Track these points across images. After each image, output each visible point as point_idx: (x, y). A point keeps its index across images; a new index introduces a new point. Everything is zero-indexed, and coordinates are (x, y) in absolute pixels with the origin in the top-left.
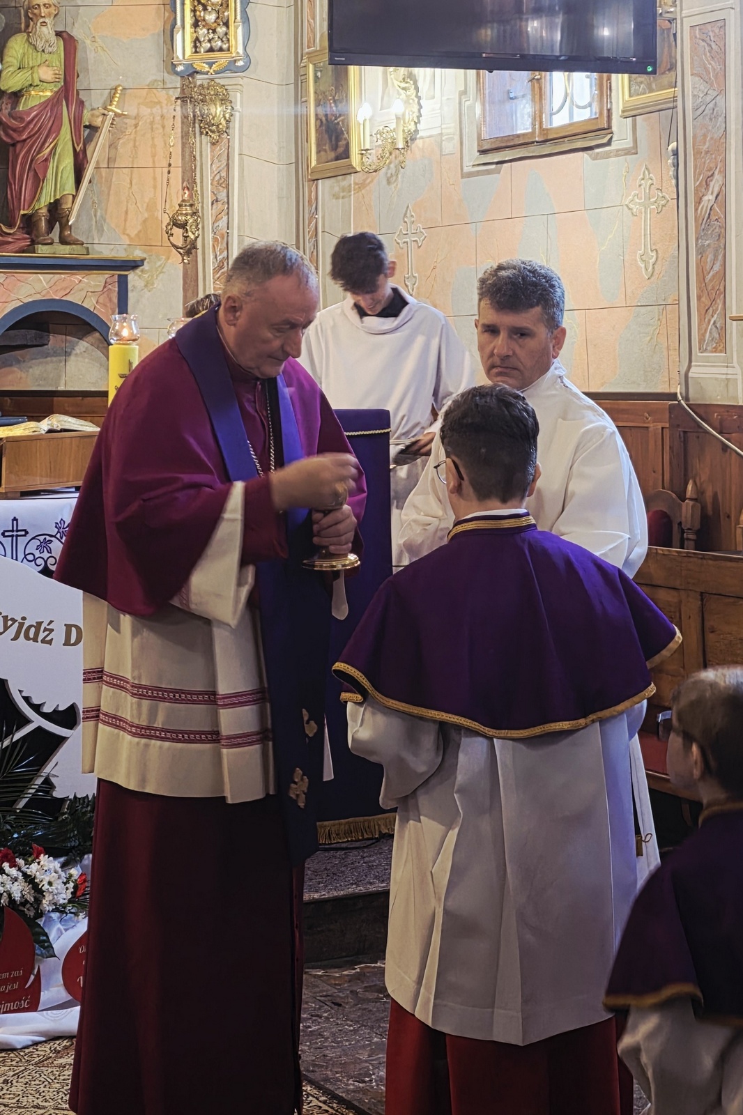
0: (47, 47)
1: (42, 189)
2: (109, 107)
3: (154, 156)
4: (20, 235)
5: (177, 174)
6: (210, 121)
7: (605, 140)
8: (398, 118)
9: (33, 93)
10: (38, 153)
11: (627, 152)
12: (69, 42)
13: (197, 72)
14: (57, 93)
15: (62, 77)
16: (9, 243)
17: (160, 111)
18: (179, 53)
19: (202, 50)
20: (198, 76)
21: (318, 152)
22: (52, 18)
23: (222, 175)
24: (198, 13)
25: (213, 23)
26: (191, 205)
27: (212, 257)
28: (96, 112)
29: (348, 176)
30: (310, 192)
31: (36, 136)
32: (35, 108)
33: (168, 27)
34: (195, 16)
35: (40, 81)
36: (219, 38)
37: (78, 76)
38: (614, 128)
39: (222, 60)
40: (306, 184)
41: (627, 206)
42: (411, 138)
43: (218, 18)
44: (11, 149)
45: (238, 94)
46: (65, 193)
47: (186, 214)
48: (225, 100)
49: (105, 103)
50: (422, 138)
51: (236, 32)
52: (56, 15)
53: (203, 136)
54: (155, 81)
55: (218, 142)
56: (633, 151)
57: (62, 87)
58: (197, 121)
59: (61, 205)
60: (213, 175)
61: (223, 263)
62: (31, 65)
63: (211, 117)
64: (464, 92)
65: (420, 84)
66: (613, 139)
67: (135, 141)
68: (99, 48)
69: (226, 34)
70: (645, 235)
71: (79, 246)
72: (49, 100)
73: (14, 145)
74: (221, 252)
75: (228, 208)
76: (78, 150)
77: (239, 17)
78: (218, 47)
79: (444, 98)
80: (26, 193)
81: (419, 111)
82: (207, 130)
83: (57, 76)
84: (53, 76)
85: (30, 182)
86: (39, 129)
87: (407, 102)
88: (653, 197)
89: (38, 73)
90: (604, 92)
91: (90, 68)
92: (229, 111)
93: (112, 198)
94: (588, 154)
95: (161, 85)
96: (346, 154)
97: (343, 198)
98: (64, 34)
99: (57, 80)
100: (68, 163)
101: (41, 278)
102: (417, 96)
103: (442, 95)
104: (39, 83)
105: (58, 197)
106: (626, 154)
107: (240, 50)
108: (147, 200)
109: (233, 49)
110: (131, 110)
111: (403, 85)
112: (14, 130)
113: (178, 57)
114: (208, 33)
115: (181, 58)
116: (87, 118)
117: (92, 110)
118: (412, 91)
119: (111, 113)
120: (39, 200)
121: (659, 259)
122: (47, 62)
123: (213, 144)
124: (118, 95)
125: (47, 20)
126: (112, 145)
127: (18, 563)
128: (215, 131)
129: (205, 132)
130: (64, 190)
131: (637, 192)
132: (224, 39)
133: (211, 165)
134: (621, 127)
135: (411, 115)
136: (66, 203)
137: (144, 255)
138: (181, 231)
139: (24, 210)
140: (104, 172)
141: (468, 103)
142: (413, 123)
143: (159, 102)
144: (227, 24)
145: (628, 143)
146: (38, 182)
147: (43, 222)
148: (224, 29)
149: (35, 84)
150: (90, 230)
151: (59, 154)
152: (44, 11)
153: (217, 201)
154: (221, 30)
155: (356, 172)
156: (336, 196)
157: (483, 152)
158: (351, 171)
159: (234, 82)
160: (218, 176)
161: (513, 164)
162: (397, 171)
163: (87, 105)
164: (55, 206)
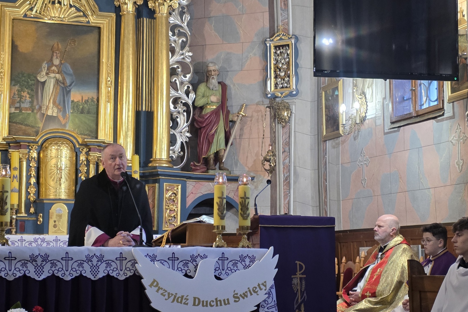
0: (214, 88)
1: (211, 147)
2: (240, 113)
3: (258, 133)
4: (202, 166)
5: (268, 141)
6: (282, 117)
7: (441, 114)
8: (357, 111)
9: (208, 107)
10: (210, 132)
12: (224, 86)
13: (277, 97)
14: (218, 107)
15: (221, 100)
16: (198, 169)
17: (261, 114)
18: (269, 89)
19: (279, 88)
20: (277, 99)
21: (326, 129)
22: (217, 76)
23: (287, 140)
24: (277, 72)
25: (283, 76)
26: (273, 152)
27: (282, 176)
28: (235, 115)
29: (339, 138)
30: (323, 147)
31: (209, 125)
32: (209, 113)
33: (265, 79)
34: (276, 73)
35: (211, 102)
36: (286, 82)
37: (227, 100)
38: (445, 108)
39: (286, 91)
40: (322, 143)
41: (451, 141)
42: (363, 120)
43: (285, 74)
44: (199, 130)
45: (294, 106)
46: (221, 148)
47: (270, 156)
48: (288, 108)
49: (238, 111)
50: (368, 119)
51: (292, 80)
52: (218, 75)
53: (279, 124)
54: (259, 101)
55: (285, 126)
56: (452, 117)
57: (220, 104)
58: (276, 118)
59: (219, 154)
60: (283, 141)
61: (287, 178)
62: (207, 95)
63: (282, 116)
64: (385, 98)
65: (367, 96)
66: (445, 113)
67: (251, 127)
68: (236, 88)
69: (289, 81)
70: (458, 153)
71: (227, 171)
72: (215, 110)
73: (200, 129)
74: (286, 173)
75: (289, 154)
76: (227, 130)
77: (294, 73)
78: (285, 86)
80: (205, 149)
81: (367, 107)
82: (281, 121)
83: (218, 100)
84: (217, 100)
85: (206, 144)
86: (211, 121)
87: (361, 104)
88: (461, 137)
89: (210, 98)
90: (440, 90)
91: (232, 97)
92: (290, 113)
93: (241, 151)
94: (435, 120)
95: (261, 103)
96: (338, 129)
97: (337, 147)
98: (222, 83)
99: (218, 102)
100: (222, 136)
101: (211, 184)
102: (366, 101)
103: (376, 100)
104: (211, 103)
105: (218, 150)
106: (450, 119)
107: (294, 87)
108: (255, 152)
109: (291, 87)
110: (249, 114)
111: (360, 97)
112: (200, 122)
113: (268, 91)
114: (281, 80)
115: (269, 91)
116: (231, 118)
117: (233, 114)
118: (364, 99)
119: (240, 115)
120: (210, 151)
121: (464, 163)
122: (214, 94)
123: (283, 127)
124: (243, 108)
125: (214, 77)
126: (241, 129)
127: (175, 271)
128: (285, 122)
129: (280, 122)
130: (220, 147)
131: (455, 135)
132: (288, 83)
133: (282, 136)
134: (448, 107)
135: (363, 110)
136: (222, 153)
137: (254, 175)
138: (269, 163)
139: (204, 156)
140: (238, 140)
141: (386, 103)
142: (364, 113)
143: (261, 111)
144: (289, 77)
145: (451, 114)
146: (210, 143)
147: (212, 161)
148: (288, 79)
149: (209, 103)
150: (232, 165)
151: (219, 132)
152: (213, 73)
153: (285, 151)
154: (287, 79)
155: (342, 136)
156: (334, 147)
157: (392, 123)
158: (339, 136)
159: (292, 101)
160: (285, 141)
161: (405, 127)
162: (358, 134)
163: (231, 112)
164: (217, 154)
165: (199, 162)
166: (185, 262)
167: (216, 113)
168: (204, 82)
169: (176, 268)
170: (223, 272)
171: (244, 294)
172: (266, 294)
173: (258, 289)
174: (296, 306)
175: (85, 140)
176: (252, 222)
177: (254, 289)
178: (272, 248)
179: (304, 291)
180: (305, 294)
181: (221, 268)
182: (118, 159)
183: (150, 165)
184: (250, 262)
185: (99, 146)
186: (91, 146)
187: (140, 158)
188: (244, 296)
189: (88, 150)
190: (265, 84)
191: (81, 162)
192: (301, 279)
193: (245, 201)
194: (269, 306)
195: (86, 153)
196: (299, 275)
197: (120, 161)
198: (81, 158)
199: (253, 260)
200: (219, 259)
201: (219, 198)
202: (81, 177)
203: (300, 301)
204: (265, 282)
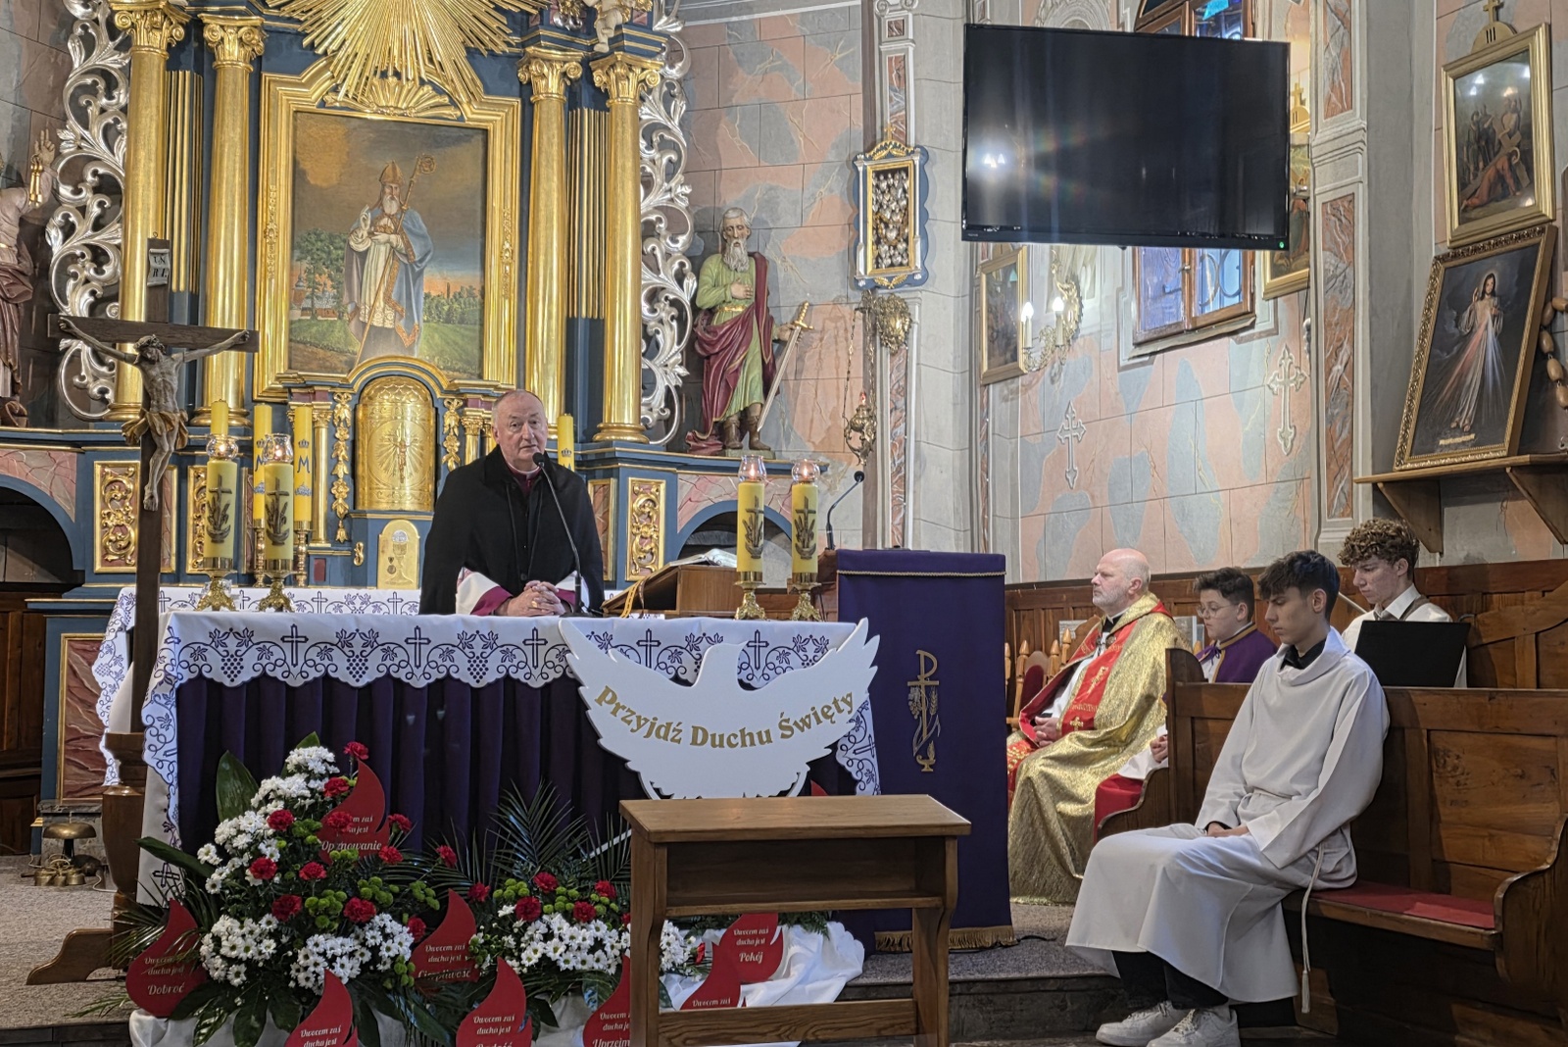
0: (740, 266)
1: (732, 400)
2: (797, 322)
3: (837, 368)
4: (712, 441)
5: (858, 386)
6: (890, 333)
7: (1248, 323)
8: (1058, 317)
9: (726, 309)
10: (729, 365)
11: (1269, 333)
12: (761, 263)
13: (879, 287)
14: (748, 309)
15: (753, 294)
16: (704, 448)
17: (844, 325)
18: (861, 269)
19: (883, 266)
20: (880, 291)
21: (989, 358)
22: (745, 239)
23: (901, 384)
24: (880, 231)
25: (894, 240)
26: (868, 410)
27: (890, 463)
28: (785, 328)
29: (1016, 379)
30: (982, 397)
31: (728, 348)
32: (728, 323)
33: (852, 246)
34: (877, 233)
35: (733, 298)
36: (899, 254)
37: (769, 294)
38: (1257, 312)
39: (901, 274)
40: (978, 390)
41: (1268, 386)
42: (1071, 337)
43: (898, 235)
44: (706, 361)
45: (917, 307)
46: (754, 402)
47: (863, 418)
48: (904, 312)
49: (792, 318)
50: (1083, 336)
51: (915, 247)
52: (748, 237)
53: (884, 348)
54: (840, 297)
55: (897, 352)
56: (1274, 332)
57: (753, 303)
58: (878, 334)
59: (750, 413)
60: (892, 384)
61: (901, 468)
62: (724, 283)
63: (890, 329)
64: (1122, 289)
65: (1082, 285)
66: (1256, 323)
67: (820, 354)
68: (788, 267)
69: (906, 250)
70: (1284, 413)
71: (766, 452)
72: (743, 314)
73: (708, 358)
75: (906, 416)
76: (767, 362)
77: (917, 233)
78: (899, 263)
79: (1103, 296)
80: (718, 402)
81: (1080, 310)
82: (887, 342)
83: (749, 294)
84: (745, 294)
85: (722, 391)
86: (731, 341)
87: (1068, 303)
88: (1292, 376)
89: (731, 290)
90: (1247, 271)
91: (780, 287)
92: (907, 323)
93: (799, 408)
94: (1232, 339)
95: (845, 300)
96: (1015, 358)
97: (1012, 399)
98: (757, 255)
99: (749, 297)
100: (757, 373)
102: (1079, 296)
103: (1102, 293)
104: (731, 300)
105: (747, 405)
106: (1268, 335)
107: (919, 265)
108: (831, 409)
109: (911, 265)
110: (816, 324)
111: (1066, 286)
112: (709, 343)
113: (860, 274)
114: (890, 249)
115: (863, 274)
116: (775, 333)
117: (781, 325)
118: (1074, 291)
119: (798, 328)
120: (730, 407)
121: (1297, 435)
122: (740, 281)
123: (893, 355)
124: (804, 311)
125: (740, 241)
126: (800, 358)
127: (652, 670)
128: (898, 344)
129: (885, 344)
130: (753, 399)
131: (1277, 372)
132: (904, 255)
133: (891, 375)
134: (1263, 309)
135: (1071, 315)
136: (755, 411)
137: (828, 461)
138: (859, 434)
139: (716, 417)
140: (791, 383)
141: (1124, 299)
142: (1074, 322)
143: (844, 317)
144: (906, 241)
145: (1270, 325)
146: (729, 391)
147: (734, 429)
148: (904, 245)
149: (728, 301)
150: (778, 439)
151: (749, 365)
152: (737, 232)
153: (896, 408)
154: (901, 246)
155: (1023, 374)
156: (1005, 399)
157: (1138, 345)
158: (1019, 374)
159: (912, 295)
160: (896, 387)
161: (1165, 354)
162: (1060, 370)
163: (776, 321)
164: (745, 414)
165: (705, 432)
166: (673, 649)
167: (743, 321)
168: (717, 252)
169: (654, 664)
170: (758, 673)
171: (802, 720)
172: (850, 721)
173: (834, 709)
174: (916, 749)
175: (456, 382)
176: (821, 565)
177: (826, 710)
178: (864, 622)
179: (934, 716)
180: (937, 722)
181: (752, 664)
182: (526, 426)
183: (598, 437)
184: (817, 651)
185: (485, 395)
186: (468, 396)
187: (575, 422)
188: (804, 724)
189: (461, 403)
190: (852, 258)
191: (446, 429)
192: (928, 688)
193: (806, 518)
194: (857, 746)
195: (457, 410)
196: (923, 680)
197: (532, 431)
198: (447, 422)
199: (822, 647)
200: (748, 645)
201: (749, 511)
202: (447, 462)
203: (925, 736)
204: (850, 695)
